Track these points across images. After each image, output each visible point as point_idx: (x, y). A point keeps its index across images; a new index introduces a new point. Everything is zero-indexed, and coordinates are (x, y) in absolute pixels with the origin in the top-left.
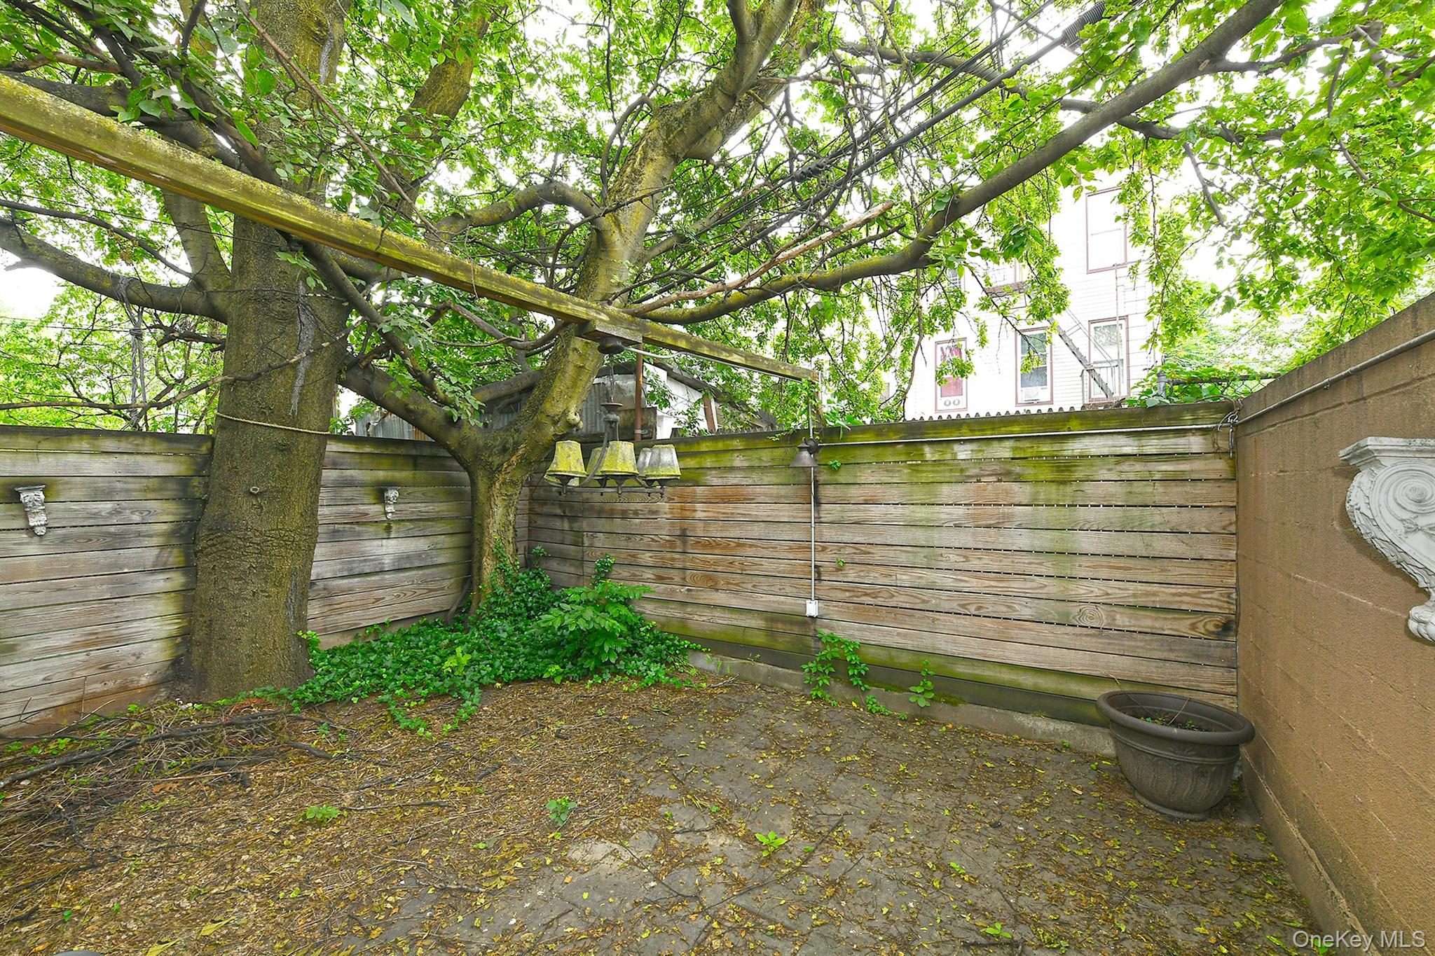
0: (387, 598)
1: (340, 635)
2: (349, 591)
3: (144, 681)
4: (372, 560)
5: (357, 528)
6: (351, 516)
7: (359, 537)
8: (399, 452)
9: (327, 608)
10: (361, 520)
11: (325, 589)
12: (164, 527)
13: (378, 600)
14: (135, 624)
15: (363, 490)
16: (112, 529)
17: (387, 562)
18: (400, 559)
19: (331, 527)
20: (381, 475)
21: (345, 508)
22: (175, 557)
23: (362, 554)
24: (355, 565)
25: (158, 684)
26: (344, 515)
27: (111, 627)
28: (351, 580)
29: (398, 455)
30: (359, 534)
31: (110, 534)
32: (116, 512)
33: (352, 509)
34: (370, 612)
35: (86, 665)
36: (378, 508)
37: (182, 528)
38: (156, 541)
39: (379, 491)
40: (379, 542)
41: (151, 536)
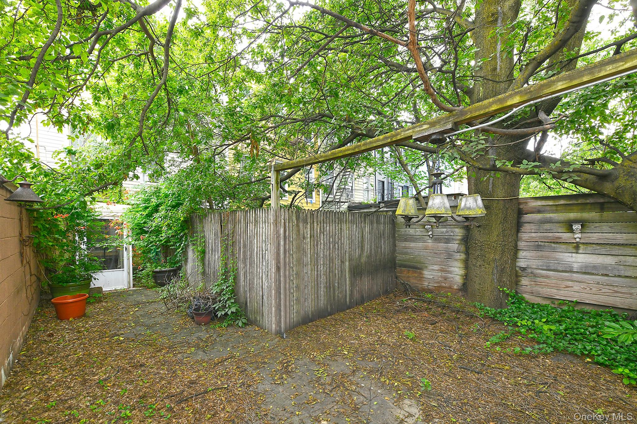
0: (575, 288)
1: (542, 298)
2: (547, 277)
3: (455, 287)
4: (563, 264)
5: (553, 245)
6: (549, 238)
7: (554, 250)
8: (588, 201)
9: (533, 283)
10: (557, 242)
11: (532, 273)
12: (460, 237)
13: (567, 287)
14: (452, 268)
15: (558, 225)
16: (446, 237)
17: (576, 266)
18: (586, 267)
19: (537, 243)
20: (572, 215)
21: (545, 234)
22: (463, 248)
23: (557, 259)
24: (551, 265)
25: (460, 290)
26: (544, 237)
27: (446, 267)
28: (548, 272)
29: (586, 204)
30: (554, 248)
31: (445, 238)
32: (447, 232)
33: (550, 235)
34: (562, 292)
35: (441, 277)
36: (569, 235)
37: (465, 238)
38: (457, 242)
39: (569, 225)
40: (570, 255)
41: (456, 240)
